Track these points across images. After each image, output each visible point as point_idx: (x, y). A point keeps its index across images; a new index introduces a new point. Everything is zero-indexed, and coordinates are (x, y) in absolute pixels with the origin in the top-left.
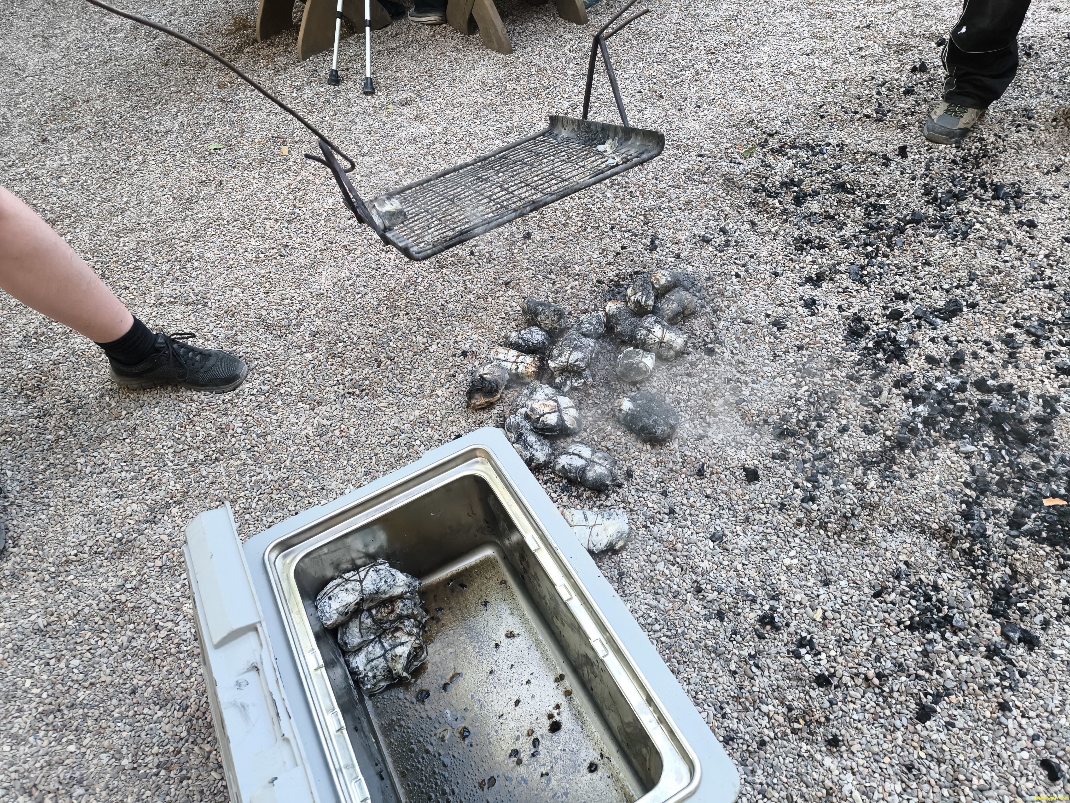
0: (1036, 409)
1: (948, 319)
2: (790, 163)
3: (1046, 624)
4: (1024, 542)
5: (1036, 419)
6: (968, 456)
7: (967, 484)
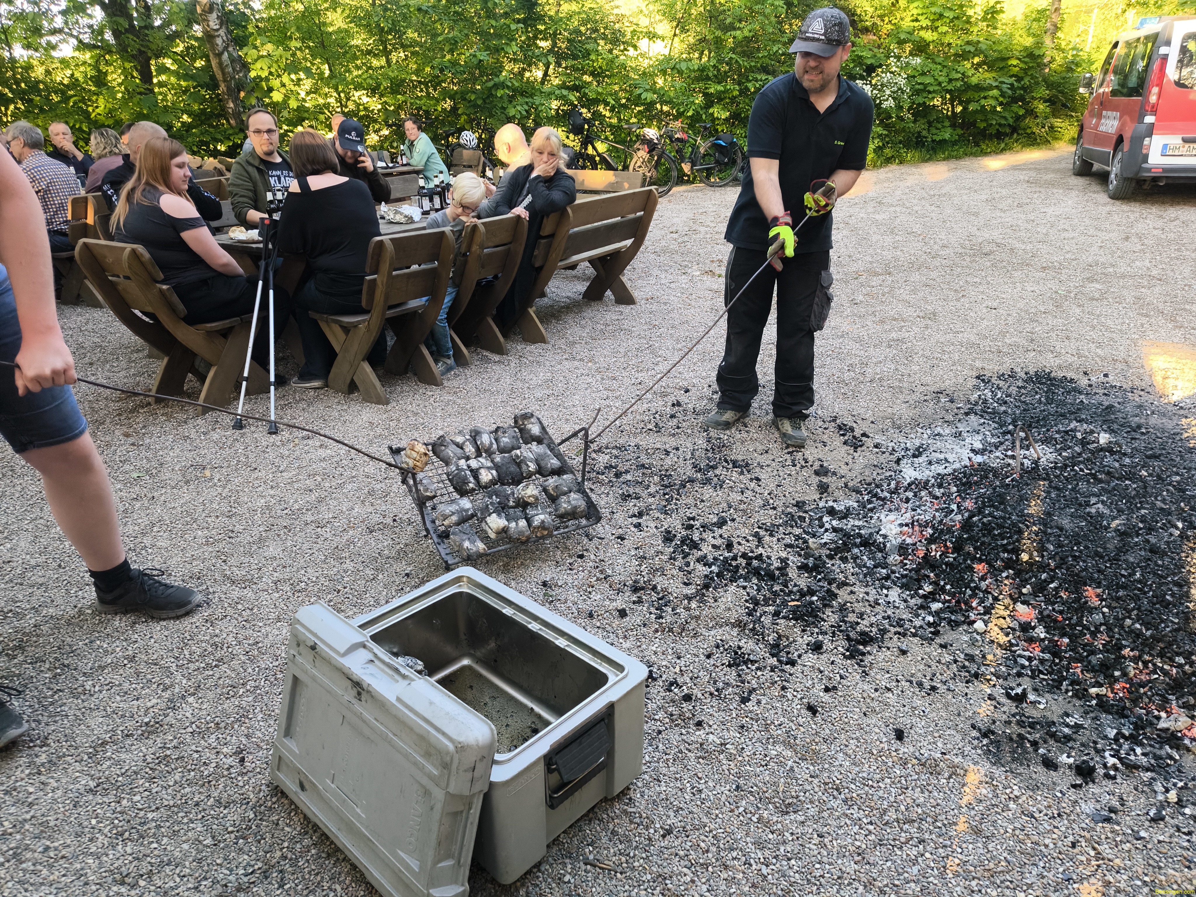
0: (777, 564)
1: (720, 527)
2: (608, 457)
3: (800, 656)
4: (782, 621)
5: (778, 569)
6: (744, 588)
7: (746, 601)
